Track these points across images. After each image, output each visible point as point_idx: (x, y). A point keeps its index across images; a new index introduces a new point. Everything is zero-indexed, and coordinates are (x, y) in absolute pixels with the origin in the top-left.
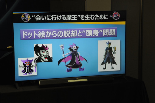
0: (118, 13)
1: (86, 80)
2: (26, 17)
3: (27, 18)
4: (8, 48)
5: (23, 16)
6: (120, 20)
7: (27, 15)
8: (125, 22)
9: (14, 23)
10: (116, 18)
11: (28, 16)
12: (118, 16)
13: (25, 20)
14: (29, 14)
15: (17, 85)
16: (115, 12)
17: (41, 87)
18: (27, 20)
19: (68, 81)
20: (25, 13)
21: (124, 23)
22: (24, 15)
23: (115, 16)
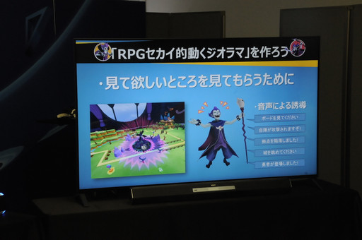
0: (302, 42)
1: (233, 188)
2: (103, 51)
3: (106, 52)
4: (59, 116)
5: (96, 49)
6: (306, 57)
7: (105, 46)
8: (317, 61)
9: (78, 64)
10: (297, 53)
11: (108, 49)
12: (301, 47)
13: (101, 57)
14: (109, 44)
15: (83, 197)
16: (295, 40)
17: (135, 202)
18: (106, 57)
19: (194, 189)
20: (102, 43)
21: (314, 63)
22: (100, 47)
23: (295, 49)
